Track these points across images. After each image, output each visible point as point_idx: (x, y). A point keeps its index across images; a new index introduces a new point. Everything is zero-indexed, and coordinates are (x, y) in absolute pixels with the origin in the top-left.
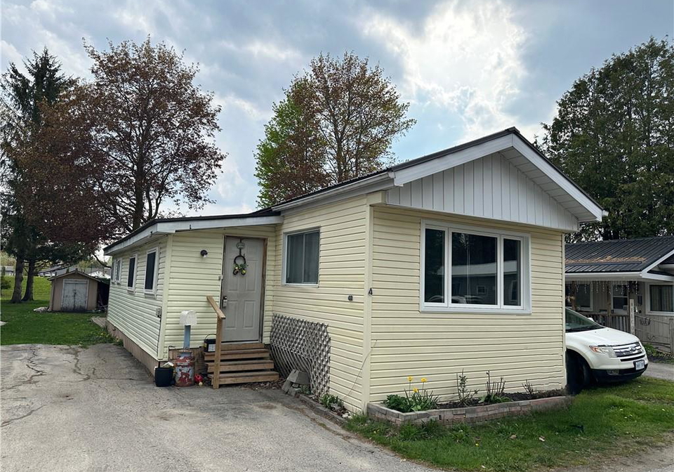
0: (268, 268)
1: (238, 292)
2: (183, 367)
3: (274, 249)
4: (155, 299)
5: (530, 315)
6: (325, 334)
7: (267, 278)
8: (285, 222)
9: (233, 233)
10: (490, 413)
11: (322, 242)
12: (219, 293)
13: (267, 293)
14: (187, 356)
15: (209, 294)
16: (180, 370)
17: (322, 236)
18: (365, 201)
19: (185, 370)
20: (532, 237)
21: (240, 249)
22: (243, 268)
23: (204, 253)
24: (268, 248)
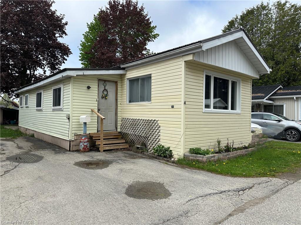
0: (118, 96)
1: (105, 107)
2: (84, 142)
3: (121, 87)
4: (62, 111)
5: (240, 114)
6: (157, 124)
7: (118, 100)
8: (128, 73)
9: (102, 78)
10: (235, 155)
11: (152, 81)
12: (97, 108)
13: (118, 108)
14: (86, 137)
15: (92, 108)
16: (83, 144)
17: (152, 78)
18: (181, 59)
19: (85, 144)
20: (242, 80)
21: (105, 86)
22: (106, 96)
23: (89, 88)
24: (118, 86)
